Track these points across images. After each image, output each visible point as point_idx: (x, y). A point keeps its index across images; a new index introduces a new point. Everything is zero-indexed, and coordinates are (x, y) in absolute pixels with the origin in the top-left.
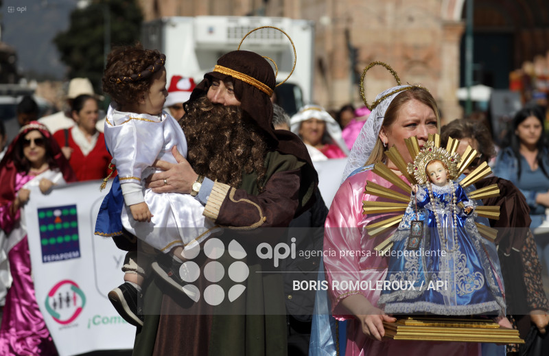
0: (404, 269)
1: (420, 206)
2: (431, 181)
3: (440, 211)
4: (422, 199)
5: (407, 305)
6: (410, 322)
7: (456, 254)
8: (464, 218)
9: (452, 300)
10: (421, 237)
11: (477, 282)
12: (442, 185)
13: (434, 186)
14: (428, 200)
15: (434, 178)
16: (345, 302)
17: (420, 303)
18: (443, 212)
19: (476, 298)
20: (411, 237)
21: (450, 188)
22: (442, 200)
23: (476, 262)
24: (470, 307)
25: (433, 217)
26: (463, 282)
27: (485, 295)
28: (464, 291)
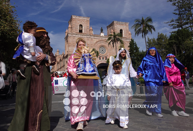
0: (80, 67)
1: (83, 57)
2: (85, 53)
3: (86, 58)
4: (83, 55)
5: (80, 73)
6: (81, 76)
7: (89, 64)
8: (90, 59)
9: (88, 72)
10: (83, 62)
11: (92, 69)
12: (87, 53)
13: (85, 54)
14: (84, 56)
15: (85, 52)
16: (71, 73)
17: (83, 72)
18: (87, 58)
19: (92, 71)
20: (81, 62)
21: (88, 54)
22: (87, 56)
23: (92, 66)
24: (91, 73)
25: (85, 58)
26: (90, 69)
27: (94, 71)
28: (90, 70)
